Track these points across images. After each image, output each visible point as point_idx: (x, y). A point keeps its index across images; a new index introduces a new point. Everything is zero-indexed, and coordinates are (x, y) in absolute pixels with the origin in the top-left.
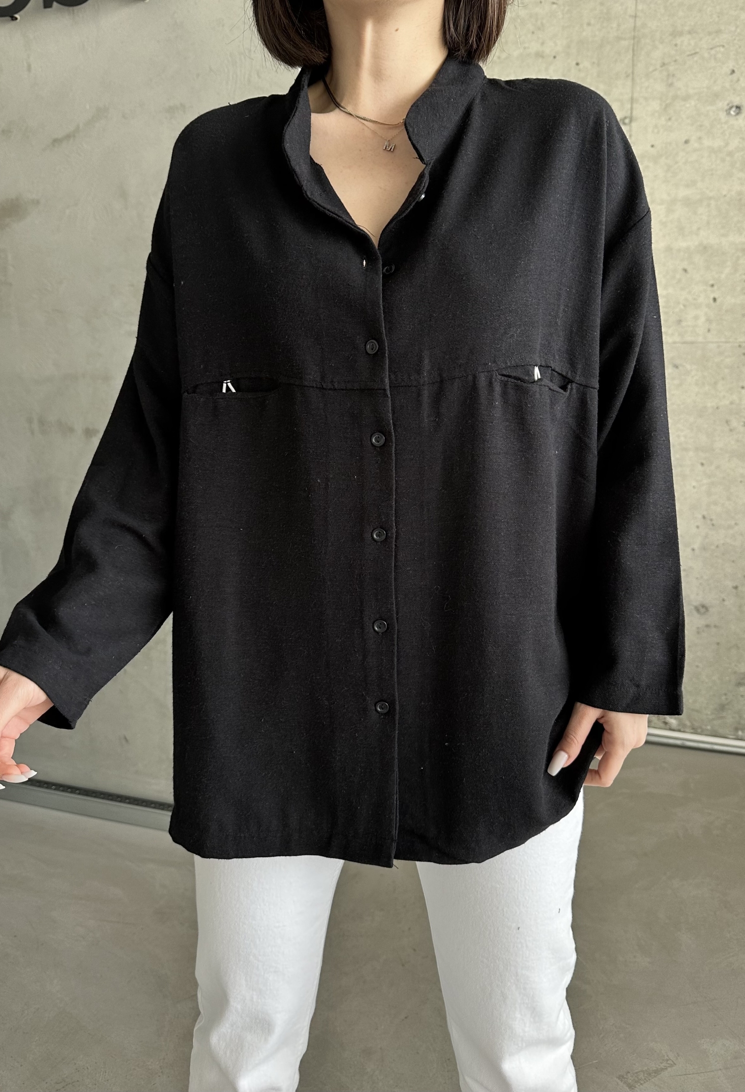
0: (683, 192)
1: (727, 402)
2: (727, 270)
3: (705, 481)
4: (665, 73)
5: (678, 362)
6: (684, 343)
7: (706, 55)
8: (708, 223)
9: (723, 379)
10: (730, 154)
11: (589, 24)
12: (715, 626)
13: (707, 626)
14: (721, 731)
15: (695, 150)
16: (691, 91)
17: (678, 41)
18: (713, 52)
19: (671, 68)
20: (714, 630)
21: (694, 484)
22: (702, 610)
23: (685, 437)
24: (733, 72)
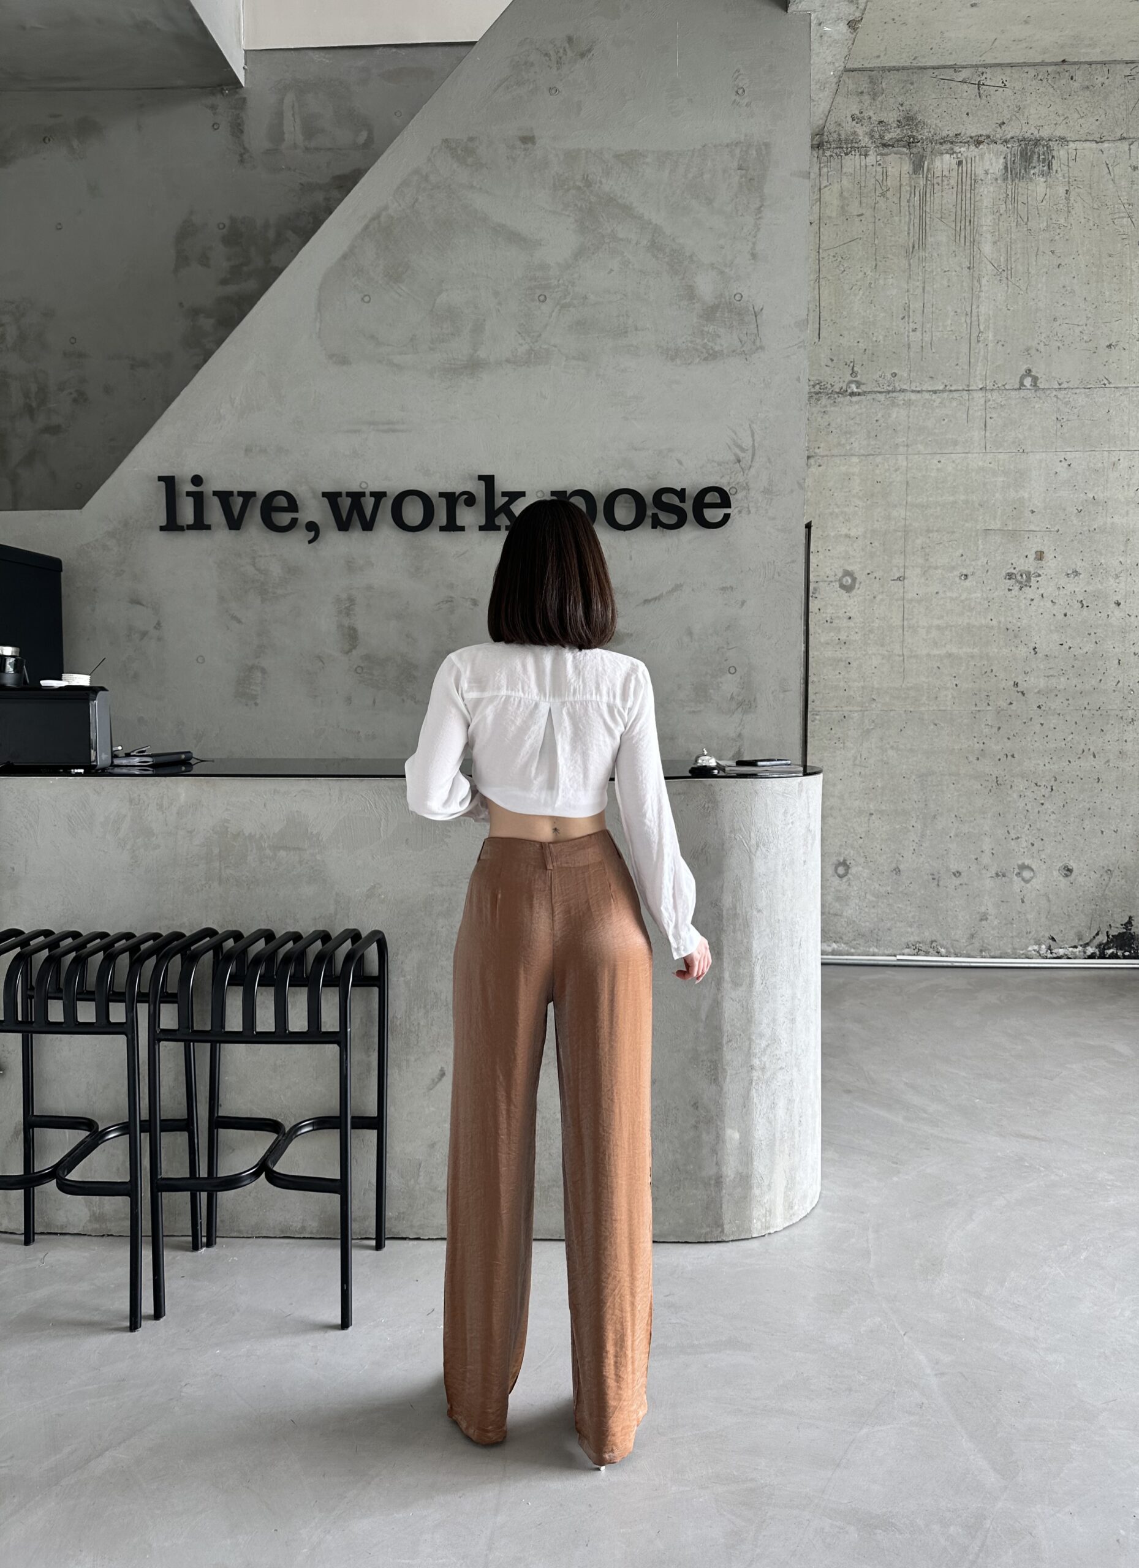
0: (936, 622)
1: (966, 746)
2: (963, 668)
3: (955, 794)
4: (923, 553)
5: (936, 722)
6: (940, 710)
7: (947, 545)
8: (951, 640)
9: (963, 732)
10: (962, 601)
11: (878, 521)
12: (966, 884)
13: (961, 884)
14: (972, 954)
15: (942, 598)
16: (939, 565)
17: (931, 535)
18: (951, 543)
19: (927, 550)
20: (964, 886)
21: (949, 796)
22: (957, 875)
23: (943, 767)
24: (962, 555)
